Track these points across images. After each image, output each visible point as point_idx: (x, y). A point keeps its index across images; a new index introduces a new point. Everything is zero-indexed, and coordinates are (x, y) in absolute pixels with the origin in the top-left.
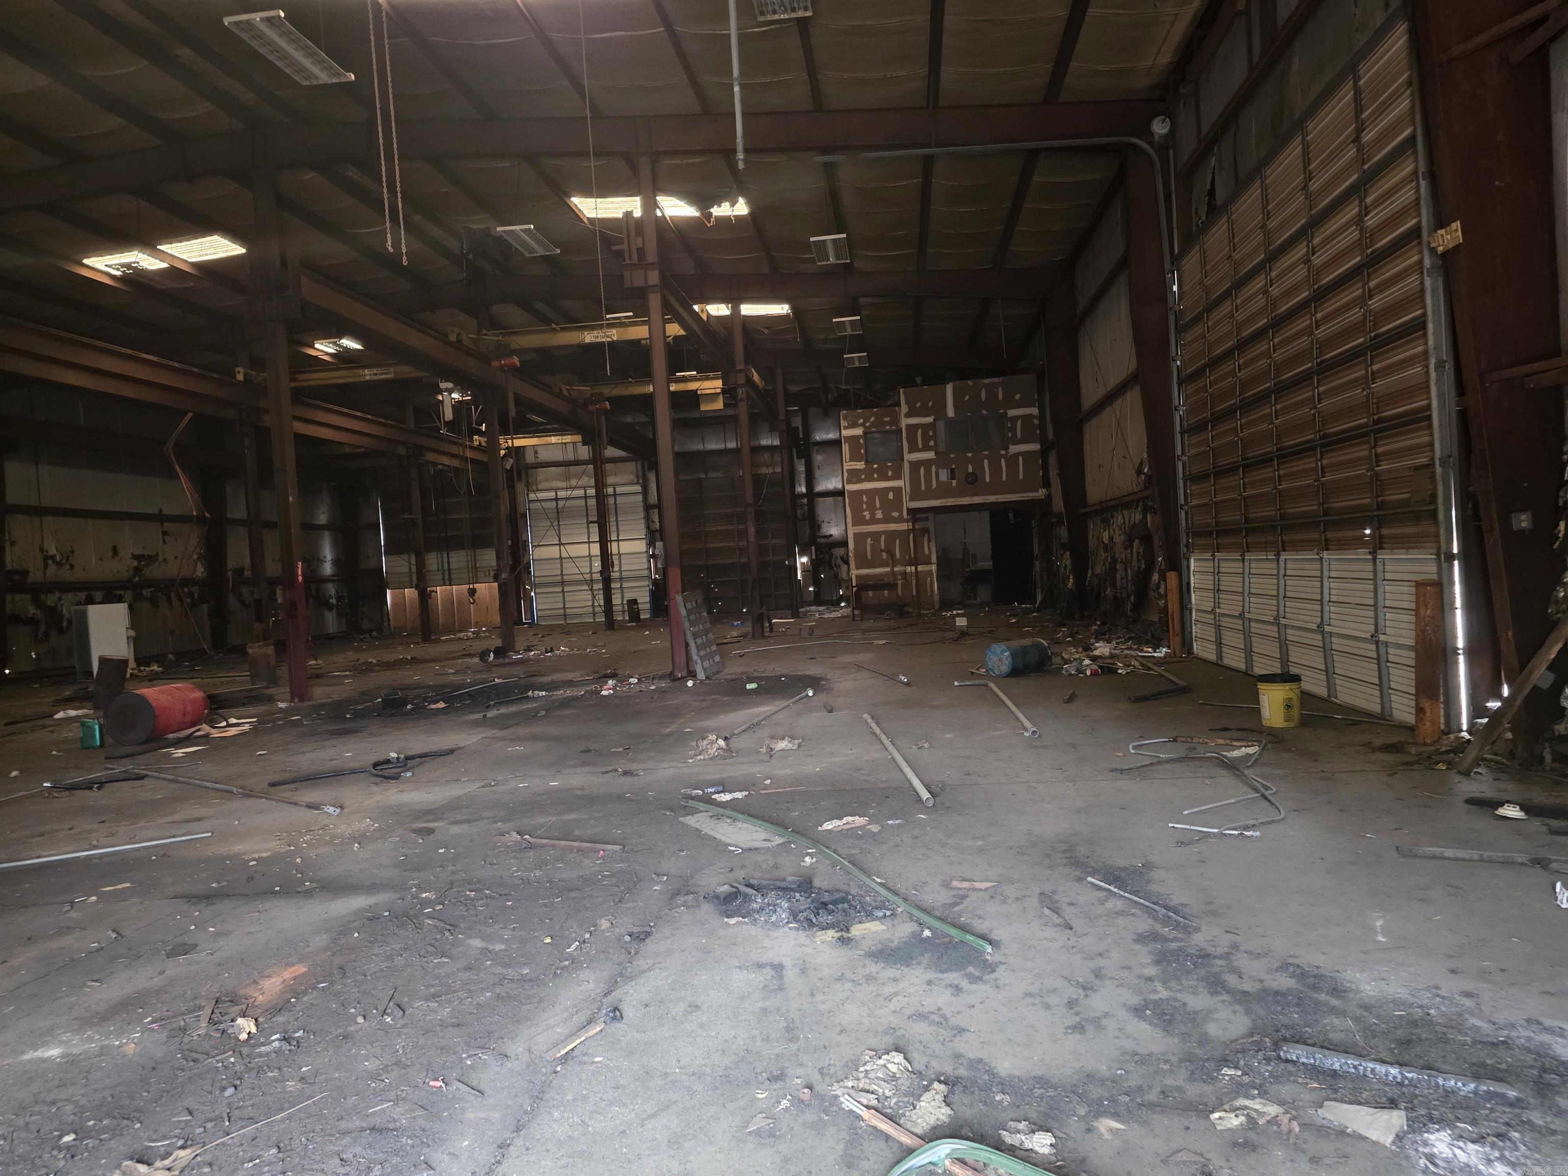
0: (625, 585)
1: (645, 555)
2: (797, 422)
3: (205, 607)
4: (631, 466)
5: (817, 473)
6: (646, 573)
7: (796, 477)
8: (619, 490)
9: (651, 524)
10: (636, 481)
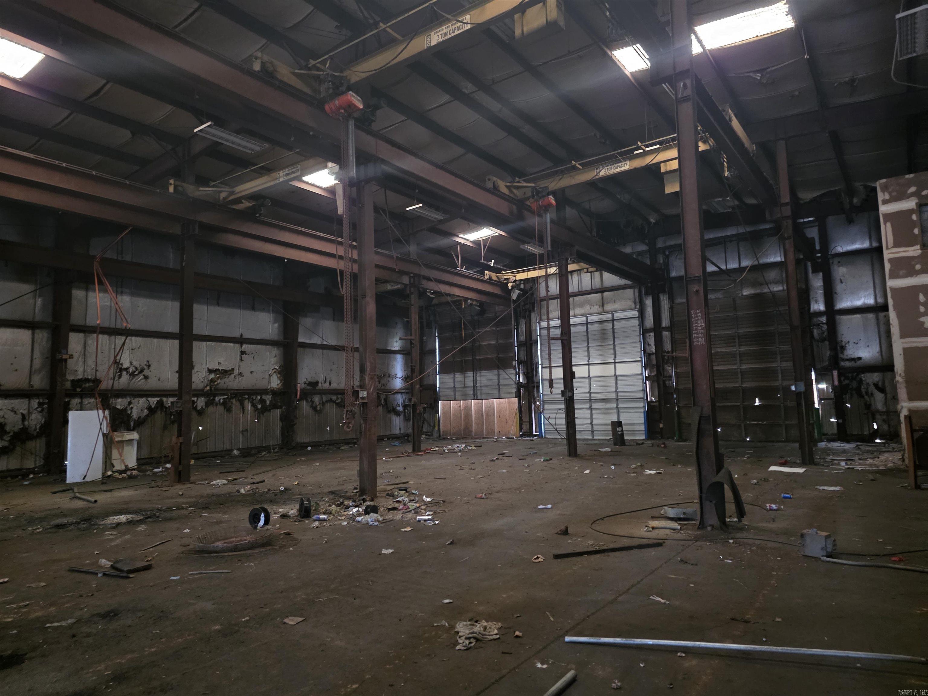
0: (621, 405)
1: (640, 377)
2: (813, 233)
3: (278, 412)
4: (629, 293)
5: (839, 288)
6: (641, 395)
7: (812, 294)
8: (617, 315)
9: (647, 347)
10: (633, 306)
